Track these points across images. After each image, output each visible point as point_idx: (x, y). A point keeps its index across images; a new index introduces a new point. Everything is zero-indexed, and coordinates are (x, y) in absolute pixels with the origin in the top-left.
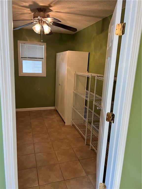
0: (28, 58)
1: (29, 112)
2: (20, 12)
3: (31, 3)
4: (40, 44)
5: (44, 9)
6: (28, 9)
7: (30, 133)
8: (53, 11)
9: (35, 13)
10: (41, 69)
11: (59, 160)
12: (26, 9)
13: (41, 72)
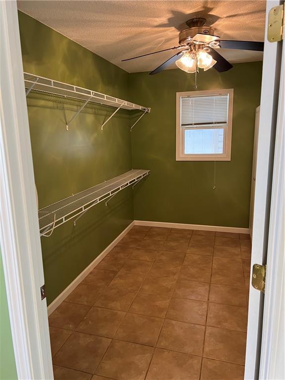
0: (195, 124)
1: (193, 232)
2: (163, 39)
3: (170, 16)
4: (220, 93)
5: (199, 18)
6: (171, 28)
7: (174, 274)
8: (222, 17)
9: (181, 32)
10: (221, 145)
11: (207, 349)
12: (168, 30)
13: (220, 151)
